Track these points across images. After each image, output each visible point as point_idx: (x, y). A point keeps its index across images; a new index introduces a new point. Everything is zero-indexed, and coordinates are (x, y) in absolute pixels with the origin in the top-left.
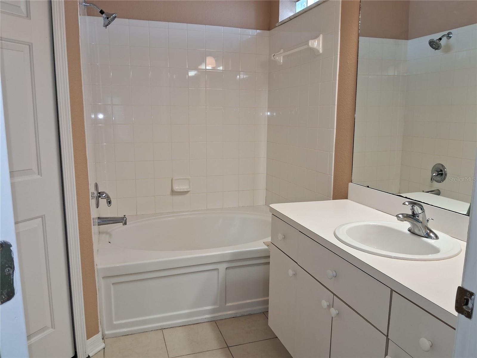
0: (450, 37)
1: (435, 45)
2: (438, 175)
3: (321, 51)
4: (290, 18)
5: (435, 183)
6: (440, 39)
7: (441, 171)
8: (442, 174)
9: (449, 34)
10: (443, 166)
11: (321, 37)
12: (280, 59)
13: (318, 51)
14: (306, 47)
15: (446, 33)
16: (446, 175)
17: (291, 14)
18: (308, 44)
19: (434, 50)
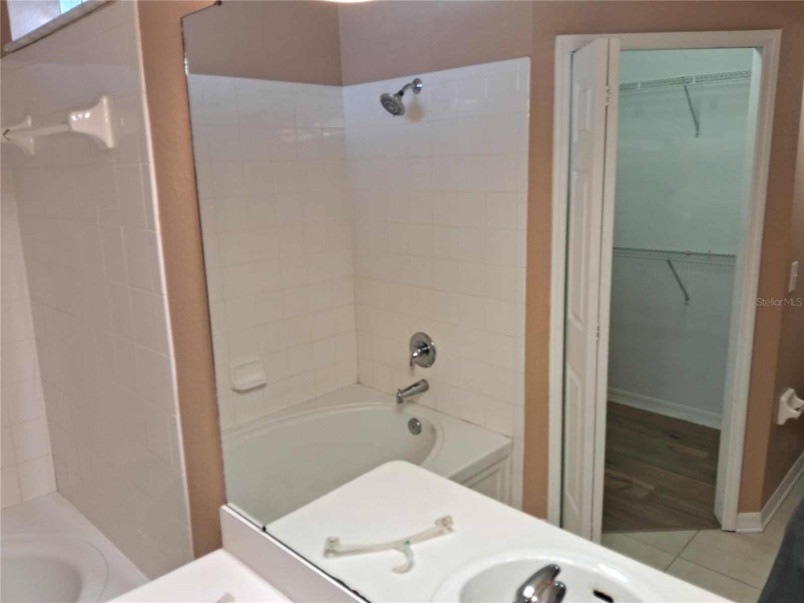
0: (419, 89)
1: (391, 105)
2: (421, 354)
3: (110, 143)
4: (30, 38)
5: (418, 368)
6: (401, 93)
7: (426, 345)
8: (427, 352)
9: (416, 82)
10: (427, 337)
11: (105, 101)
12: (28, 142)
13: (103, 143)
14: (62, 128)
15: (410, 80)
16: (434, 352)
17: (44, 20)
18: (66, 121)
19: (391, 115)
